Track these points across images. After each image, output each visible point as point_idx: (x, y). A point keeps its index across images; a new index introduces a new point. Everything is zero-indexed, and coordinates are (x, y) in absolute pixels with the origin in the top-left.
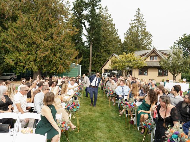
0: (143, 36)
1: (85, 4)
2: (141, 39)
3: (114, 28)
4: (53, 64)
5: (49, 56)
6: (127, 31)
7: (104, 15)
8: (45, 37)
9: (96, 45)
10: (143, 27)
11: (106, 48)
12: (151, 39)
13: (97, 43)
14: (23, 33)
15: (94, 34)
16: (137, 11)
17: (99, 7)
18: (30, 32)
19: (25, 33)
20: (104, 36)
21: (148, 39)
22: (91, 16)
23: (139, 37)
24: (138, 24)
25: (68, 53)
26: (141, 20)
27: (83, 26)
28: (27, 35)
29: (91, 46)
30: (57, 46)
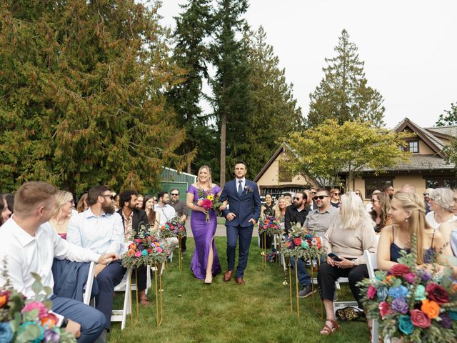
0: (359, 98)
1: (205, 19)
2: (354, 107)
3: (283, 79)
4: (107, 168)
5: (94, 142)
6: (317, 88)
7: (257, 47)
8: (82, 87)
9: (235, 122)
10: (358, 77)
11: (263, 133)
12: (380, 107)
13: (241, 119)
14: (16, 75)
15: (230, 94)
16: (341, 36)
17: (242, 26)
18: (38, 70)
19: (20, 75)
20: (256, 101)
21: (372, 106)
22: (221, 50)
23: (348, 102)
24: (345, 70)
25: (153, 134)
26: (350, 58)
27: (201, 76)
28: (26, 80)
29: (224, 127)
30: (119, 114)
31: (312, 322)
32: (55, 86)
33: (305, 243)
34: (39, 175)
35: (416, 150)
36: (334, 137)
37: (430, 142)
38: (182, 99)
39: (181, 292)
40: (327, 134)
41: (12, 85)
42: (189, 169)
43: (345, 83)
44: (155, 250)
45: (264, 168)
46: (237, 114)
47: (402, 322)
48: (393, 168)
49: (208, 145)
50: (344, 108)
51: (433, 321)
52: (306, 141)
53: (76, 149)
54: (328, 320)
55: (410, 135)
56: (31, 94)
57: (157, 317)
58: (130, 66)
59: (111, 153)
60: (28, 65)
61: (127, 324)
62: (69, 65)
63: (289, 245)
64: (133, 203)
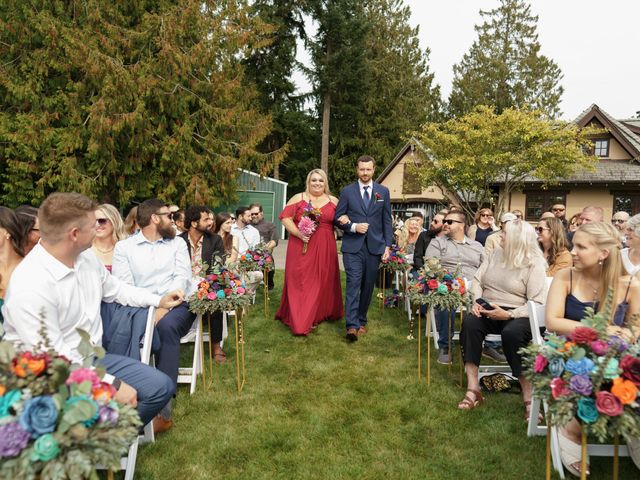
0: (526, 73)
2: (518, 86)
3: (416, 42)
4: (162, 169)
5: (143, 132)
6: (466, 57)
8: (123, 49)
9: (344, 106)
10: (527, 41)
11: (383, 122)
12: (557, 87)
13: (352, 101)
14: (27, 30)
15: (337, 64)
18: (58, 23)
19: (33, 30)
20: (374, 74)
21: (544, 85)
23: (509, 78)
24: (508, 28)
25: (226, 121)
26: (518, 11)
27: (296, 36)
28: (43, 38)
29: (327, 113)
30: (178, 91)
31: (448, 392)
32: (84, 48)
33: (443, 287)
34: (68, 178)
35: (604, 152)
36: (487, 132)
37: (627, 141)
38: (268, 70)
39: (269, 346)
40: (476, 128)
41: (23, 46)
42: (276, 172)
43: (507, 49)
44: (235, 290)
45: (383, 173)
46: (346, 94)
47: (582, 407)
48: (569, 179)
49: (304, 139)
50: (504, 87)
51: (627, 407)
52: (446, 137)
53: (118, 141)
54: (470, 390)
55: (599, 131)
56: (50, 59)
57: (238, 378)
58: (192, 19)
59: (168, 148)
60: (43, 15)
61: (198, 388)
62: (102, 16)
63: (420, 288)
64: (203, 224)
